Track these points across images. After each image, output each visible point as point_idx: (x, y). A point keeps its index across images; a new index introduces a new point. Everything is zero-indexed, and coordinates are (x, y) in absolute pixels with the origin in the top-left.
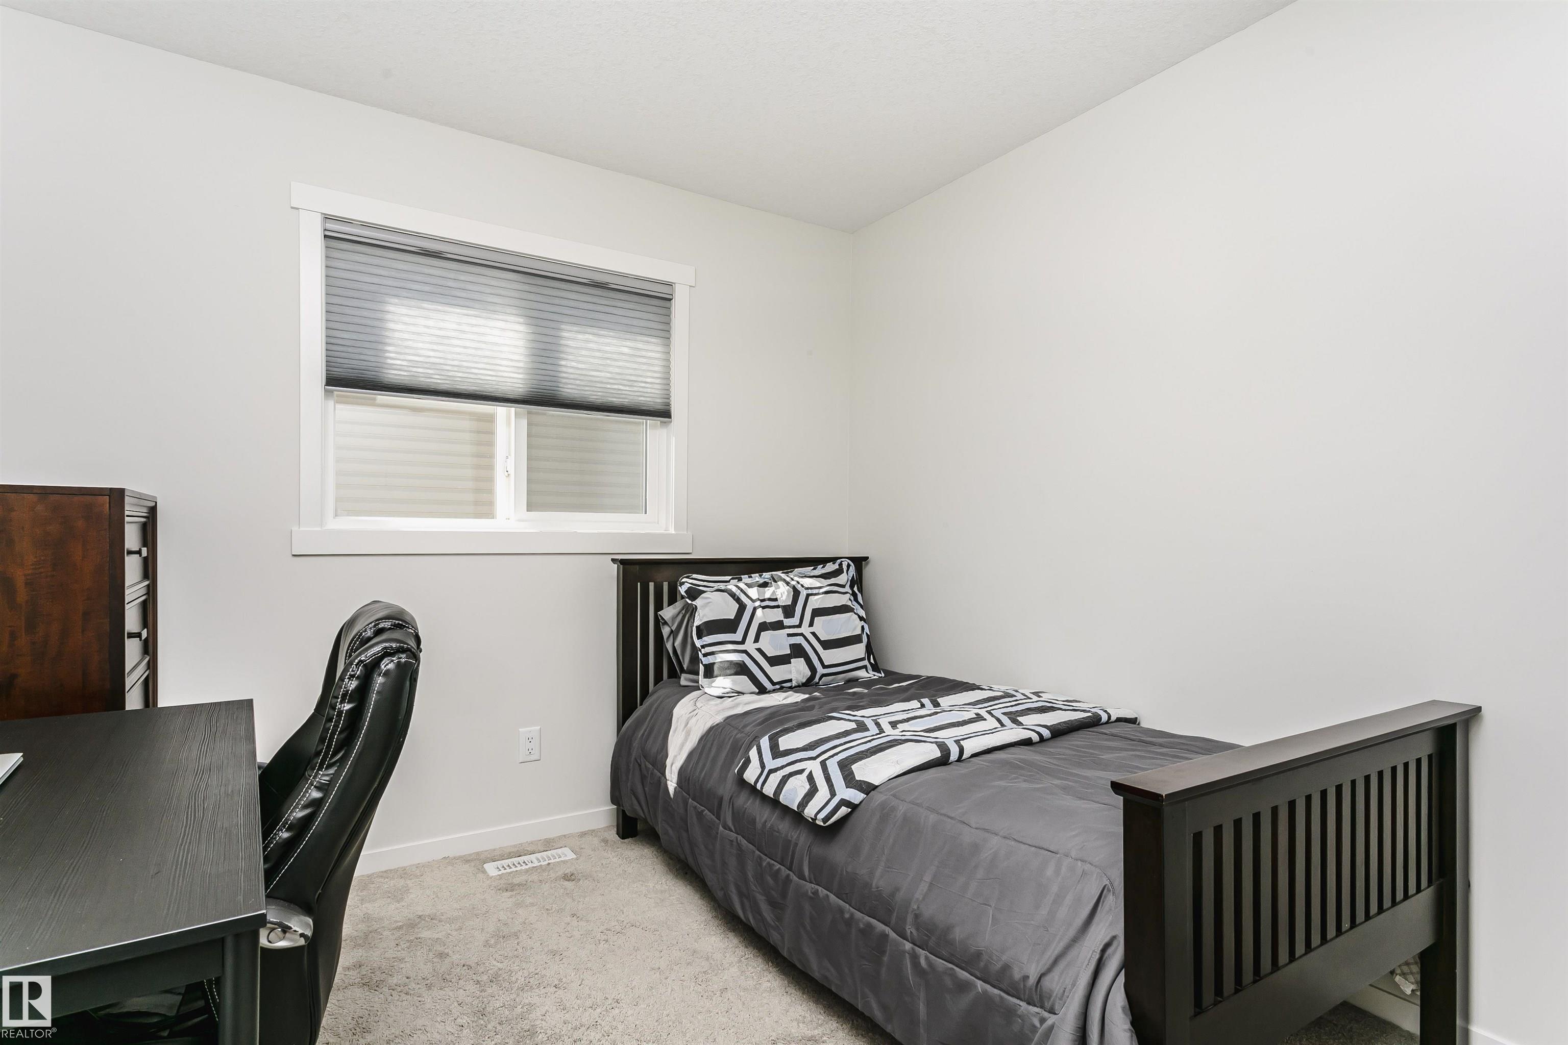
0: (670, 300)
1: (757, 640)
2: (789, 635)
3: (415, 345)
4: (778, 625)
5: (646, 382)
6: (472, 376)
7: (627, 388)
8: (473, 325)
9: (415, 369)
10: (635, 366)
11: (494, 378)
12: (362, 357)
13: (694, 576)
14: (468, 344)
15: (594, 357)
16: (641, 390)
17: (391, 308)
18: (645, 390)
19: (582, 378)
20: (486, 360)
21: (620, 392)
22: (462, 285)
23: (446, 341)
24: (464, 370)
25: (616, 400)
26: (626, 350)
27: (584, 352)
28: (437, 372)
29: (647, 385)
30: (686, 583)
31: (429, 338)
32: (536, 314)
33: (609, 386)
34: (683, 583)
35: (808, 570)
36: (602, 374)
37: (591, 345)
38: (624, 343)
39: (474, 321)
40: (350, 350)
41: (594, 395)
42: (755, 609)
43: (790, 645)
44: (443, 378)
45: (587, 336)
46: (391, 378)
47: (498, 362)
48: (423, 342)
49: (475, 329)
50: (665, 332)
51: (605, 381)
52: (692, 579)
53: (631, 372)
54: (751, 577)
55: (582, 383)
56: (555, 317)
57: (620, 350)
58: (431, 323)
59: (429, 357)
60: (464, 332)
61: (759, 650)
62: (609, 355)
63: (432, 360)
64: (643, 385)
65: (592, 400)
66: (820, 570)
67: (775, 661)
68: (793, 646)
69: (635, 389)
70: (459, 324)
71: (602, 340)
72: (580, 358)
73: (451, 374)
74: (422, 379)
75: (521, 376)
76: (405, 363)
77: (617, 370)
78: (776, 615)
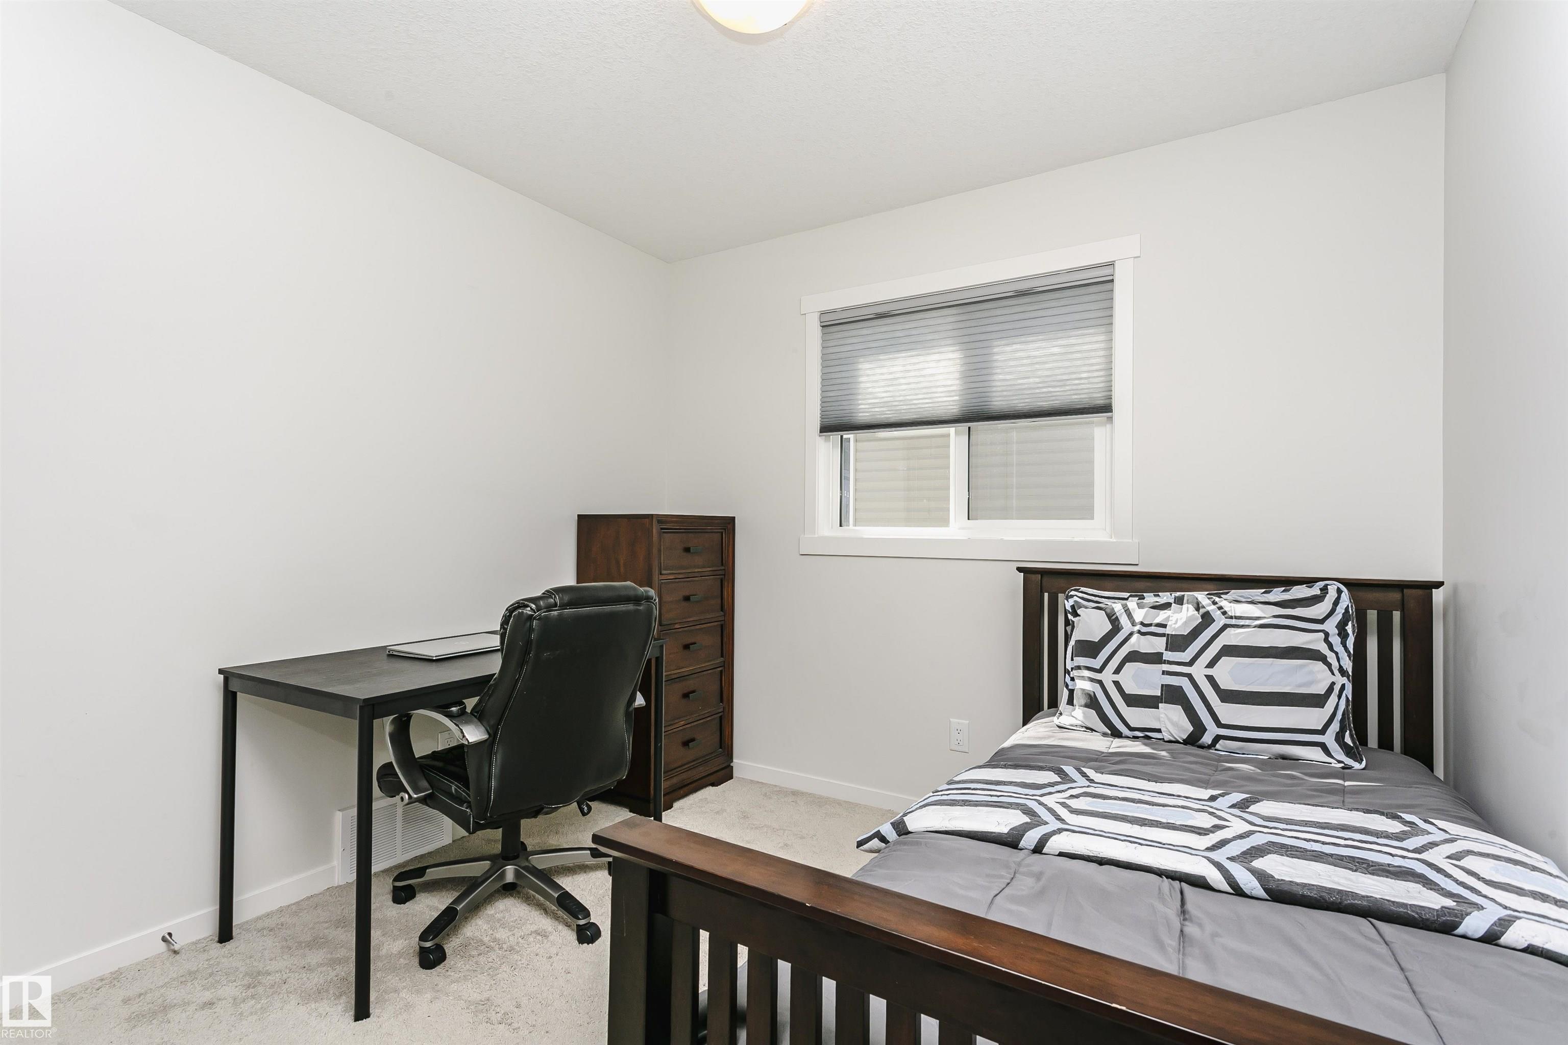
0: (1112, 281)
1: (1117, 671)
2: (1164, 673)
3: (874, 390)
4: (1155, 658)
5: (1081, 379)
6: (913, 407)
7: (1058, 389)
8: (914, 364)
9: (873, 410)
10: (1067, 364)
11: (930, 405)
12: (841, 408)
13: (1083, 589)
14: (911, 380)
15: (1022, 365)
16: (1074, 387)
17: (860, 366)
18: (1080, 387)
19: (1009, 388)
20: (924, 391)
21: (1050, 395)
22: (907, 333)
23: (895, 382)
24: (908, 402)
25: (1045, 404)
26: (1056, 350)
27: (1012, 363)
28: (890, 408)
29: (1083, 381)
30: (1075, 597)
31: (883, 383)
32: (966, 339)
33: (1037, 391)
34: (1072, 596)
35: (1256, 593)
36: (1031, 380)
37: (1019, 354)
38: (1054, 343)
39: (914, 360)
40: (834, 404)
41: (1021, 403)
42: (1131, 634)
43: (1162, 685)
44: (892, 412)
45: (1015, 347)
46: (861, 420)
47: (934, 390)
48: (879, 387)
49: (917, 367)
50: (1106, 320)
51: (1032, 386)
52: (1082, 592)
53: (1062, 371)
54: (1158, 596)
55: (1009, 393)
56: (983, 337)
57: (1050, 351)
58: (884, 370)
59: (883, 398)
60: (909, 371)
61: (1117, 684)
62: (1038, 359)
63: (886, 399)
64: (1077, 382)
65: (1020, 408)
66: (1277, 594)
67: (1134, 701)
68: (1165, 688)
69: (1068, 388)
70: (904, 365)
71: (1031, 346)
72: (1007, 370)
73: (898, 408)
74: (878, 416)
75: (957, 398)
76: (867, 406)
77: (1048, 373)
78: (1158, 645)
